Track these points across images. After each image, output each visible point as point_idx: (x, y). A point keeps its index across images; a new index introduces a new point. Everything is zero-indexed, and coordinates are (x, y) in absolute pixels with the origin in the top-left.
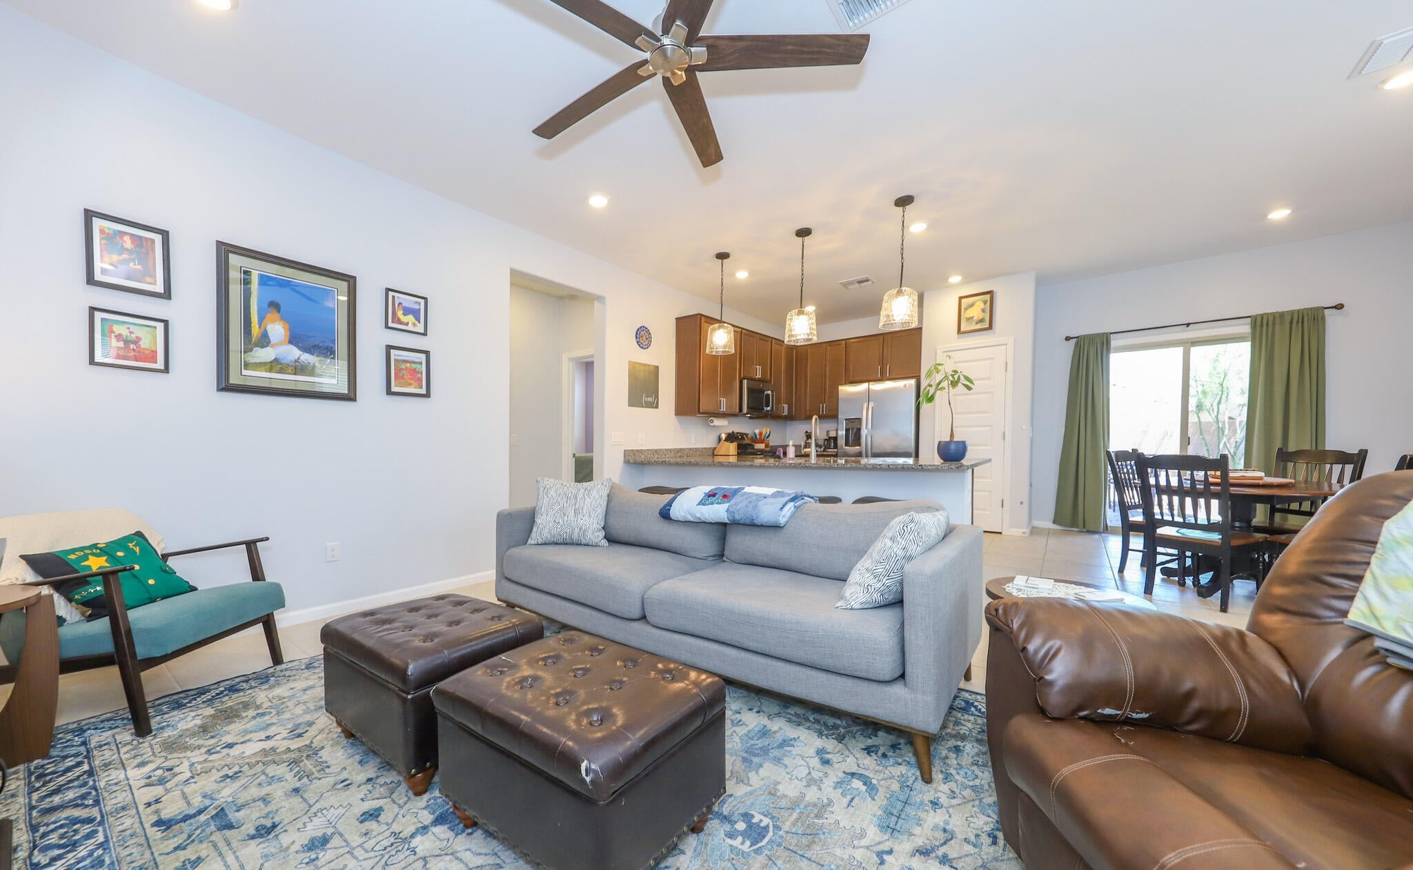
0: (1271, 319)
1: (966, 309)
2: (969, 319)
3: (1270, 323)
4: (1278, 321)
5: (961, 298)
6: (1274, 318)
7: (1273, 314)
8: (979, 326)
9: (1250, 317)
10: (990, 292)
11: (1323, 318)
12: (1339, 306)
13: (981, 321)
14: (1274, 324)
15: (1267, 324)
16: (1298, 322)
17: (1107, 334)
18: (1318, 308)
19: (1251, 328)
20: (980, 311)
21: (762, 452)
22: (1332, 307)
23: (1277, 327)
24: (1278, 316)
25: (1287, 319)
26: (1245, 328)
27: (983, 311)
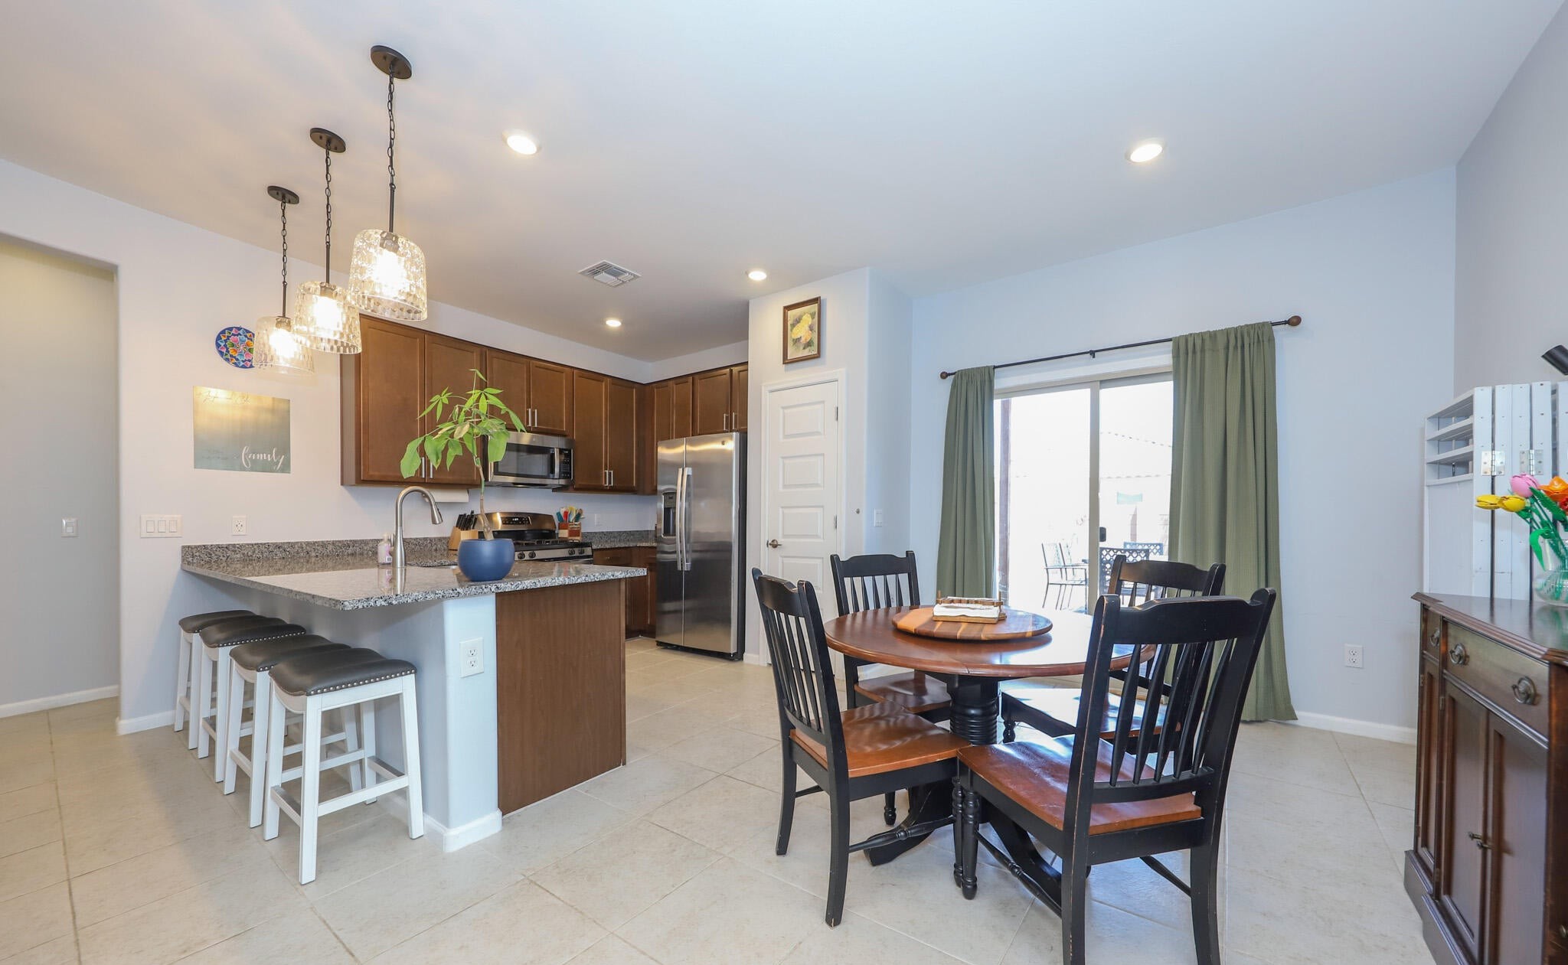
0: (1199, 342)
1: (793, 325)
2: (797, 341)
3: (1198, 348)
4: (1208, 342)
5: (788, 308)
6: (1203, 340)
7: (1202, 335)
8: (806, 353)
9: (1170, 340)
10: (816, 300)
11: (1271, 340)
12: (1295, 320)
13: (809, 344)
14: (1203, 350)
15: (1194, 352)
16: (1236, 347)
17: (988, 367)
18: (1264, 324)
19: (1173, 357)
20: (807, 328)
21: (564, 543)
22: (1286, 322)
23: (1208, 354)
24: (1207, 337)
25: (1221, 342)
26: (1163, 358)
27: (811, 328)
